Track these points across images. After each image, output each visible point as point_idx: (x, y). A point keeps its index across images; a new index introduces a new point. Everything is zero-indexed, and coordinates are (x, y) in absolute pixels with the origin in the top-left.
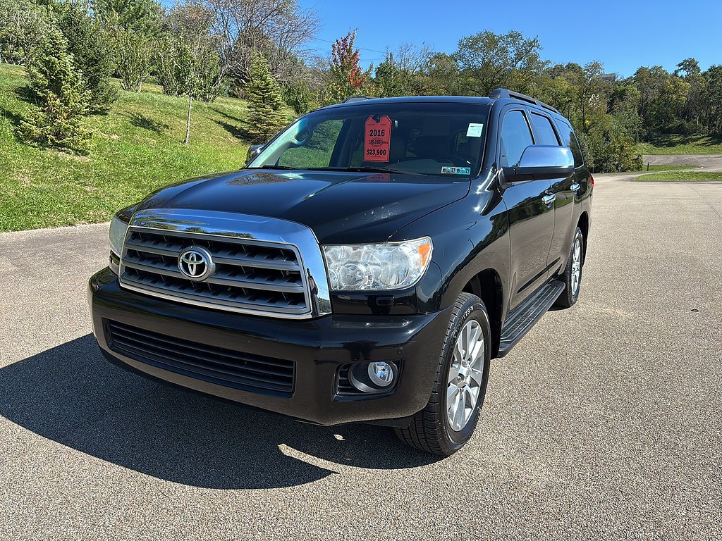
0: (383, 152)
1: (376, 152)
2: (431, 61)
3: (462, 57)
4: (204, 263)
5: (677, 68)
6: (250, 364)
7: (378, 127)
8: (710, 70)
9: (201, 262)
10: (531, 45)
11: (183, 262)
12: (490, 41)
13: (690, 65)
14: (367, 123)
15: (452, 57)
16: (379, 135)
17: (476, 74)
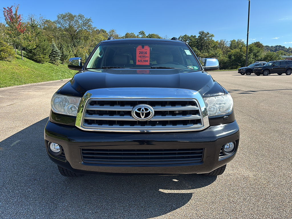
0: (147, 61)
1: (143, 61)
2: (44, 23)
3: (59, 23)
4: (150, 112)
5: (139, 34)
6: (179, 154)
7: (143, 50)
8: (149, 35)
9: (148, 111)
10: (89, 20)
11: (136, 112)
12: (71, 17)
13: (142, 33)
14: (137, 49)
15: (54, 22)
16: (144, 54)
17: (67, 30)
